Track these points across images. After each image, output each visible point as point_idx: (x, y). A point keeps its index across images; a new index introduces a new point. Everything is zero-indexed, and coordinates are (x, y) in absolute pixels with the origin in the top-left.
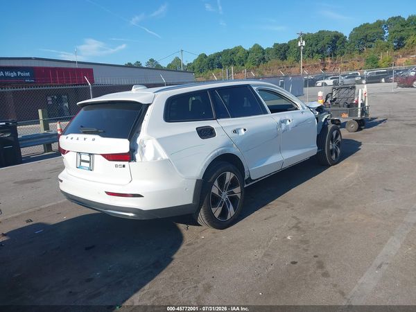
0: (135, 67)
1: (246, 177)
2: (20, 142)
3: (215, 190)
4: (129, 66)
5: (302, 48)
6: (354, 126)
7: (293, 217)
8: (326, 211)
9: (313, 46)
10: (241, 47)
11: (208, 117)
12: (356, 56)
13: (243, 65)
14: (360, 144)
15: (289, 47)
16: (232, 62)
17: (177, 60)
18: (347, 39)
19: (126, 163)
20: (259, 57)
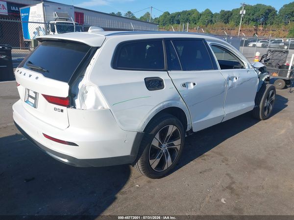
0: (117, 16)
1: (188, 129)
2: (14, 64)
3: (155, 143)
4: (113, 15)
5: (242, 15)
6: (281, 84)
7: (227, 174)
8: (260, 171)
9: (251, 15)
10: (196, 10)
11: (160, 68)
12: (283, 27)
13: (196, 24)
14: (286, 100)
15: (232, 14)
16: (187, 20)
17: (148, 14)
18: (278, 13)
19: (64, 108)
20: (208, 19)
